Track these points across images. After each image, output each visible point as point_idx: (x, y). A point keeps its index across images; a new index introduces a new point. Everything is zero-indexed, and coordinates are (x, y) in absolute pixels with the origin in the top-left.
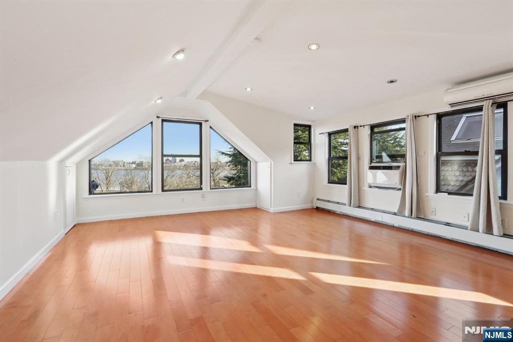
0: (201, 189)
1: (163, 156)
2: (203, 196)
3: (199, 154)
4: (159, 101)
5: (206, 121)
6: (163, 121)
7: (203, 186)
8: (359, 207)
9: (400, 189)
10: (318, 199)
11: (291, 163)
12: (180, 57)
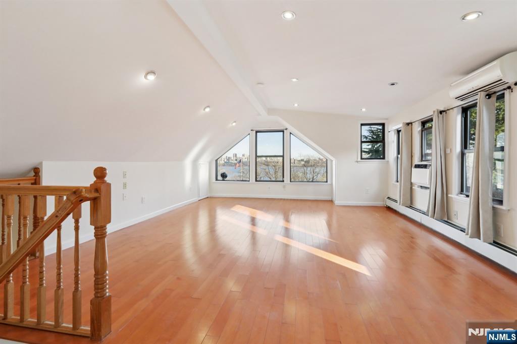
0: (283, 181)
1: (256, 157)
2: (284, 187)
3: (282, 155)
4: (234, 124)
5: (286, 129)
6: (257, 132)
7: (285, 179)
8: (411, 207)
9: (428, 188)
10: (389, 198)
11: (357, 162)
12: (208, 110)
